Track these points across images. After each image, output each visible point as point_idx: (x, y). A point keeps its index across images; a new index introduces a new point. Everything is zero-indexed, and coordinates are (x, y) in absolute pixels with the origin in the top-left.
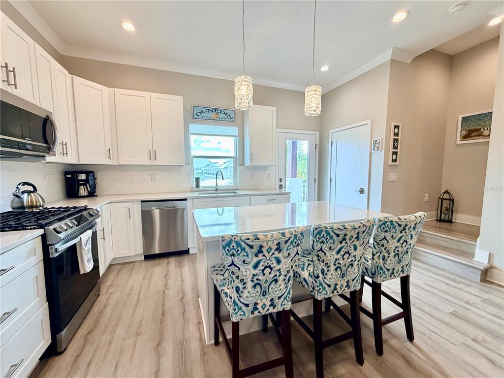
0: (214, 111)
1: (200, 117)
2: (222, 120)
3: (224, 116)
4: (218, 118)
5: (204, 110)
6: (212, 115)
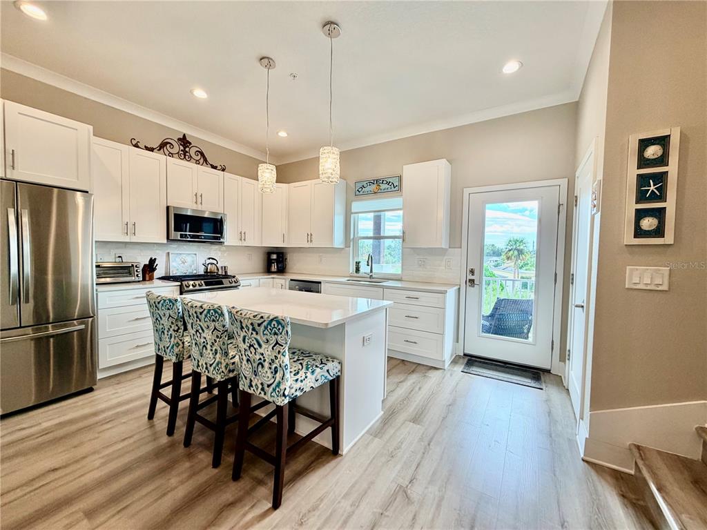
0: (375, 182)
1: (361, 193)
2: (385, 191)
3: (386, 186)
4: (379, 191)
5: (365, 184)
6: (374, 187)
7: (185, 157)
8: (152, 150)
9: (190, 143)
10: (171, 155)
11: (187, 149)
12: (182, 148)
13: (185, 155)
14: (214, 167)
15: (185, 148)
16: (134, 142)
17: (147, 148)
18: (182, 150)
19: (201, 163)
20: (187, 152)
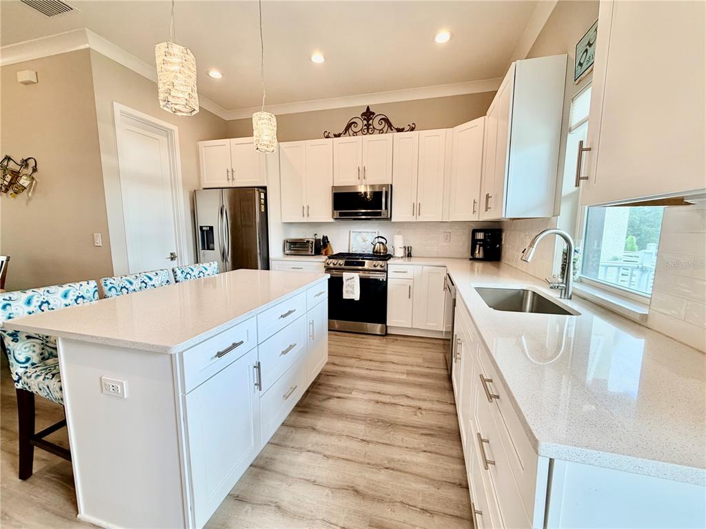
7: (368, 131)
8: (339, 136)
9: (373, 114)
10: (355, 133)
11: (370, 122)
12: (365, 122)
13: (368, 129)
14: (399, 130)
15: (368, 122)
16: (326, 134)
17: (336, 136)
18: (365, 125)
19: (385, 131)
20: (370, 125)
